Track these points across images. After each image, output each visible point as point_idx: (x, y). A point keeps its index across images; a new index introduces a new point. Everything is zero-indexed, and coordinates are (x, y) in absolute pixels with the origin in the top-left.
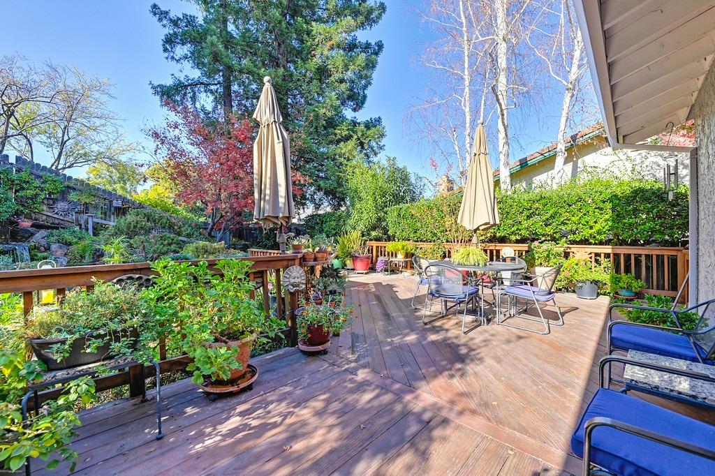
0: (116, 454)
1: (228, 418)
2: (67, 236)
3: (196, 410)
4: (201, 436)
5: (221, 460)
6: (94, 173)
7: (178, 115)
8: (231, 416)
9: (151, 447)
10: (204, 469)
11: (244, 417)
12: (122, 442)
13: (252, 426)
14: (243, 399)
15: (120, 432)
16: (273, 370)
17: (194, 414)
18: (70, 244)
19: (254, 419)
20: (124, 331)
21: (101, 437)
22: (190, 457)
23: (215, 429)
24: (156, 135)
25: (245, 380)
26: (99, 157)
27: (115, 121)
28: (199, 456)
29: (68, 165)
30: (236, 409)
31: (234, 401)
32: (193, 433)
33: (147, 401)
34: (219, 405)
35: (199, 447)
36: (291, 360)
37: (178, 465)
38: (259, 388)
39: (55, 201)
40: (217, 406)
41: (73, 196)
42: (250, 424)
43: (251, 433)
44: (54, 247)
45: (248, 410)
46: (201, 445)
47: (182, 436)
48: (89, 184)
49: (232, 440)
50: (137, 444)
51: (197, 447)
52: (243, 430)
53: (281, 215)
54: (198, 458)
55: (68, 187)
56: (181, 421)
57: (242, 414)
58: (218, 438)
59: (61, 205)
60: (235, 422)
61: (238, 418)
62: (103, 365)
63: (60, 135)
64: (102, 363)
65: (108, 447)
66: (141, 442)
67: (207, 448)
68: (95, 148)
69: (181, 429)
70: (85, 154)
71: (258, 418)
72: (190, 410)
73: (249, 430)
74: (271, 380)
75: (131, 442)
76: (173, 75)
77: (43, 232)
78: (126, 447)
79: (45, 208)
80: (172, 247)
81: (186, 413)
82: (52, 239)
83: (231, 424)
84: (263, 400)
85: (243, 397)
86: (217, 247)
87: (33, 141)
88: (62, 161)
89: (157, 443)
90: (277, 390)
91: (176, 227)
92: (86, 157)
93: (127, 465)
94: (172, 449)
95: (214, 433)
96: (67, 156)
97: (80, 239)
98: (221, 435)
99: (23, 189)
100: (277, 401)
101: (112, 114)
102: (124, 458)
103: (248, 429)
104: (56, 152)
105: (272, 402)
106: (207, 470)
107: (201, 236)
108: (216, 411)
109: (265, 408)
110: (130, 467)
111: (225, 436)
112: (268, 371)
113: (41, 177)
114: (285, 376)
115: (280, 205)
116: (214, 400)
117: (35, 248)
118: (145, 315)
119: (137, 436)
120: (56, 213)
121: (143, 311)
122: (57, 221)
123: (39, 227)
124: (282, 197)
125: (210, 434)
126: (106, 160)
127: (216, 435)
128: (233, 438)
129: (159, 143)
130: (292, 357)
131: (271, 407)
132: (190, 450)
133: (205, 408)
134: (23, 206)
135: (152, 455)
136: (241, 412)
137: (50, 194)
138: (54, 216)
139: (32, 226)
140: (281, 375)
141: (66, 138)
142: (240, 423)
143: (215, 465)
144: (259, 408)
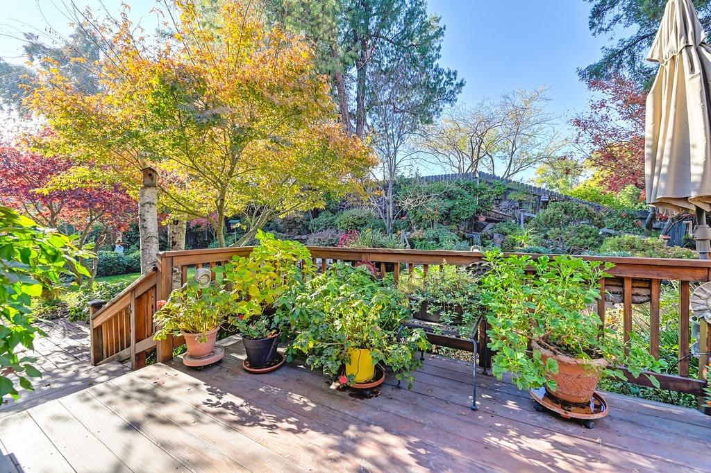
0: (443, 399)
1: (538, 437)
2: (504, 228)
3: (516, 408)
4: (502, 433)
5: (502, 467)
6: (541, 172)
7: (605, 91)
8: (544, 438)
9: (464, 411)
10: (484, 461)
11: (556, 449)
12: (452, 394)
13: (557, 464)
14: (570, 431)
15: (456, 386)
16: (642, 426)
17: (512, 410)
18: (506, 234)
19: (565, 460)
20: (451, 305)
21: (445, 382)
22: (482, 442)
23: (518, 437)
24: (578, 122)
25: (582, 410)
26: (539, 158)
27: (552, 121)
28: (488, 447)
29: (516, 170)
30: (554, 435)
31: (559, 425)
32: (499, 425)
33: (486, 374)
34: (541, 418)
35: (493, 440)
36: (687, 432)
37: (470, 440)
38: (601, 433)
39: (500, 200)
40: (538, 418)
41: (511, 196)
42: (557, 462)
43: (548, 470)
44: (496, 236)
45: (567, 446)
46: (496, 440)
47: (489, 420)
48: (523, 184)
49: (525, 460)
50: (458, 402)
51: (492, 438)
52: (544, 461)
53: (693, 195)
54: (486, 448)
55: (509, 189)
56: (497, 408)
57: (556, 445)
58: (515, 447)
59: (504, 204)
60: (542, 445)
61: (549, 446)
62: (439, 326)
63: (511, 148)
64: (438, 324)
65: (443, 391)
66: (461, 403)
67: (500, 447)
68: (536, 151)
69: (492, 414)
70: (528, 159)
71: (571, 463)
72: (511, 404)
73: (550, 466)
74: (627, 435)
75: (457, 398)
76: (603, 48)
77: (491, 225)
78: (452, 399)
79: (494, 207)
80: (589, 240)
81: (506, 404)
82: (495, 230)
83: (536, 444)
84: (594, 450)
85: (572, 428)
86: (650, 242)
87: (495, 158)
88: (512, 168)
89: (470, 411)
90: (625, 453)
91: (596, 219)
92: (529, 162)
93: (443, 411)
94: (476, 424)
95: (514, 439)
96: (516, 163)
97: (512, 230)
98: (519, 447)
99: (482, 194)
100: (614, 465)
101: (549, 116)
102: (445, 405)
103: (549, 463)
104: (508, 162)
105: (604, 461)
106: (485, 464)
107: (635, 229)
108: (532, 422)
109: (589, 460)
110: (443, 414)
111: (523, 451)
112: (632, 422)
113: (492, 184)
114: (656, 444)
115: (693, 179)
116: (538, 410)
117: (485, 236)
118: (470, 297)
119: (462, 396)
120: (501, 210)
121: (470, 294)
122: (501, 217)
123: (488, 221)
124: (696, 164)
125: (511, 437)
126: (544, 160)
127: (515, 443)
128: (527, 458)
129: (581, 130)
130: (692, 428)
131: (598, 465)
132: (487, 436)
133: (525, 412)
134: (482, 206)
135: (461, 417)
136: (556, 442)
137: (498, 195)
138: (500, 212)
139: (486, 220)
140: (649, 438)
141: (514, 149)
142: (547, 452)
143: (494, 467)
144: (582, 454)
